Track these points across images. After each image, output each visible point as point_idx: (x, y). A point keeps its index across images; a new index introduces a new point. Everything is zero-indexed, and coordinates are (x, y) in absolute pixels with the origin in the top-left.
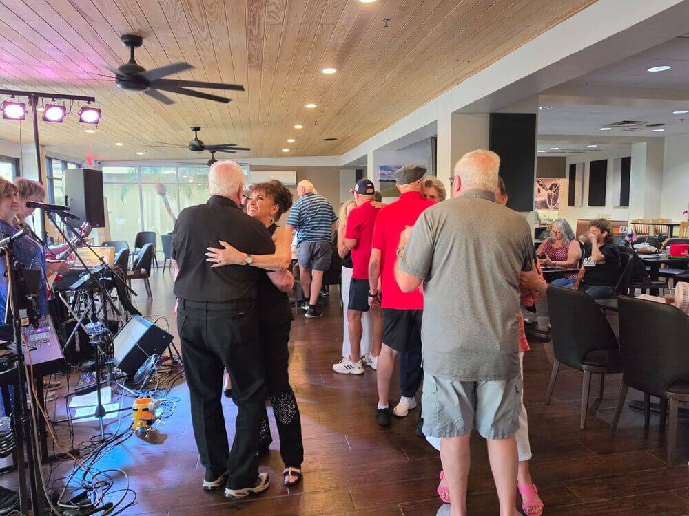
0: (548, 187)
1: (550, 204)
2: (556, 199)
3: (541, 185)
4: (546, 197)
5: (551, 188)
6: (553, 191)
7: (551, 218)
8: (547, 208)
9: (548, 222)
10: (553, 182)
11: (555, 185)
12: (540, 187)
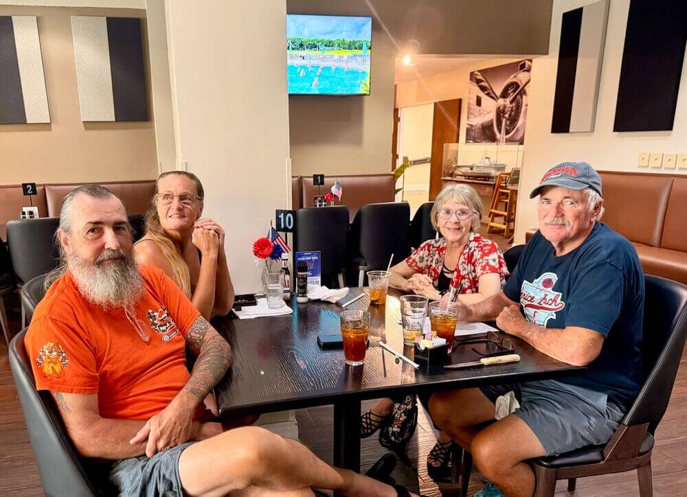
0: (498, 92)
1: (500, 131)
2: (513, 120)
3: (483, 89)
4: (492, 116)
5: (504, 95)
6: (508, 100)
7: (501, 162)
8: (493, 139)
9: (493, 173)
10: (511, 79)
11: (514, 85)
12: (482, 94)
